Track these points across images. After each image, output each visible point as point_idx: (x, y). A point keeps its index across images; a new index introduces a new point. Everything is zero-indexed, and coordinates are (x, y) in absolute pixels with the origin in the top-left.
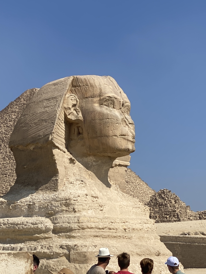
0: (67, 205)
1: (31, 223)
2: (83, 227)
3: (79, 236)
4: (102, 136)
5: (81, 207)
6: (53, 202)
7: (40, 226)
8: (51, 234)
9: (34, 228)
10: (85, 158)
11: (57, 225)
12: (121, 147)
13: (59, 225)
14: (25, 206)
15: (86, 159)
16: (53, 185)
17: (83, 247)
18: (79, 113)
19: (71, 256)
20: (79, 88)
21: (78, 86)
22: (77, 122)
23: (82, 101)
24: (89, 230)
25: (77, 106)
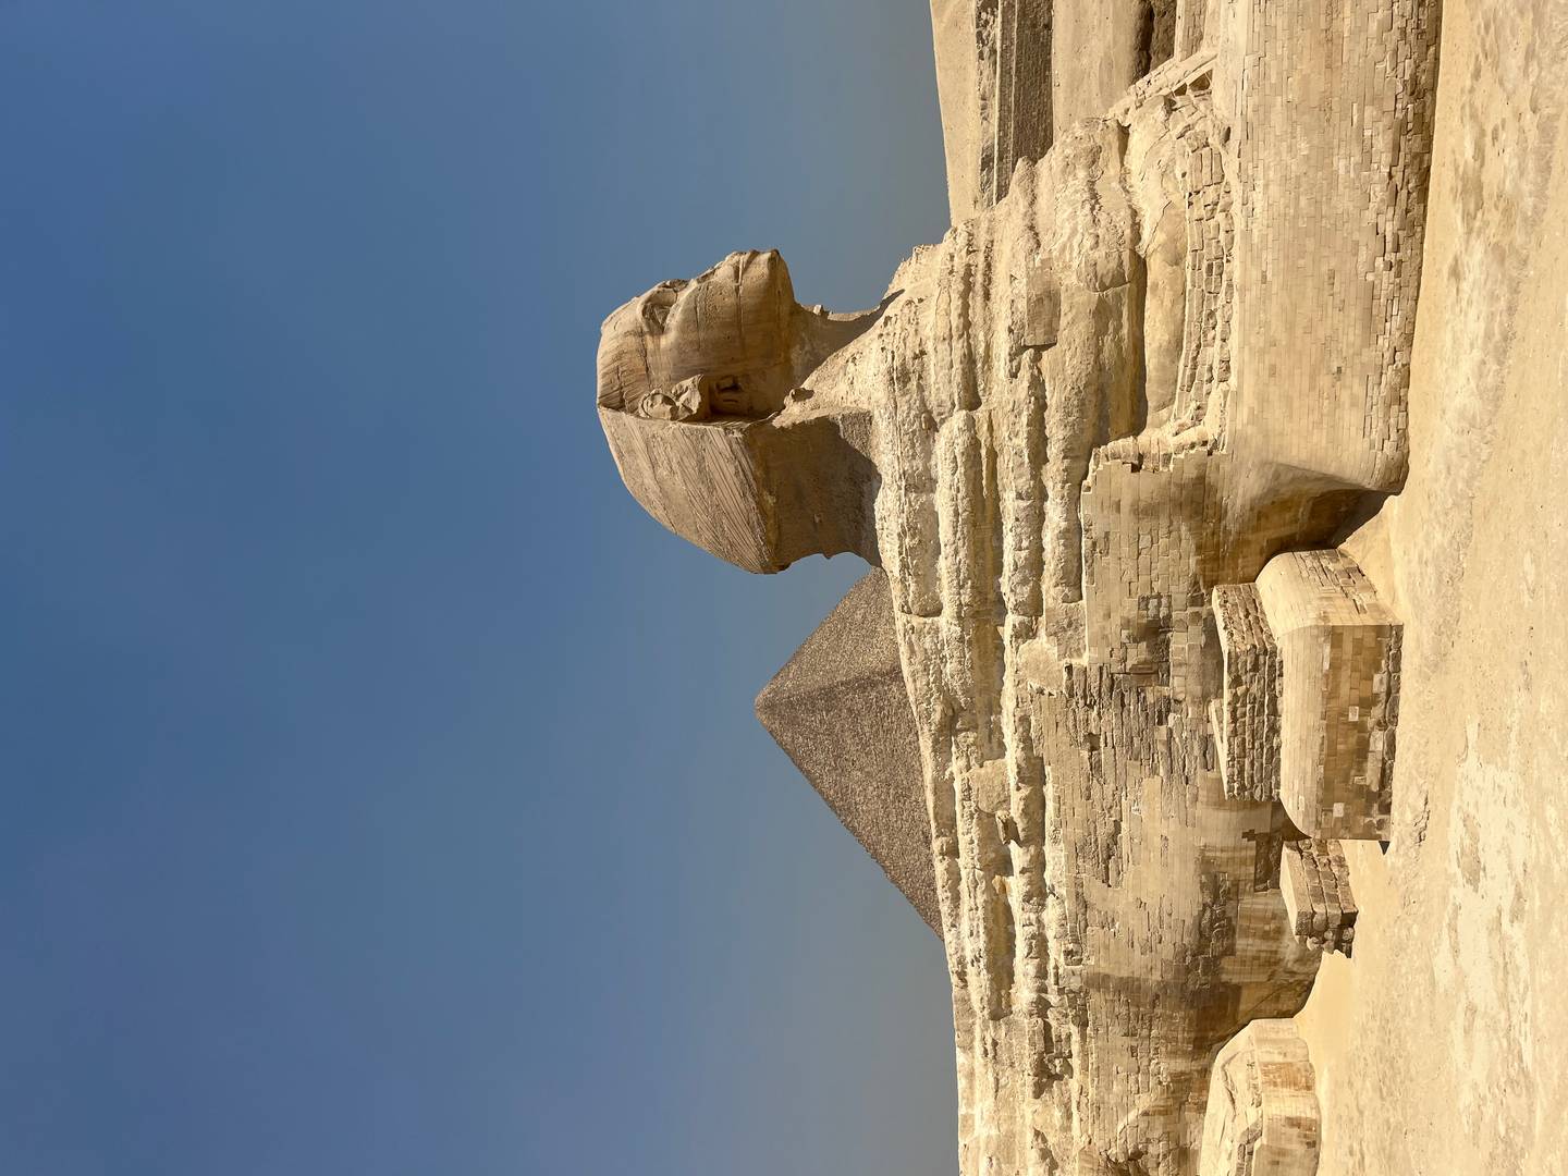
0: (904, 377)
1: (953, 474)
2: (961, 327)
3: (986, 335)
4: (739, 322)
5: (910, 339)
6: (899, 419)
7: (958, 450)
8: (980, 414)
9: (965, 464)
10: (795, 373)
11: (956, 397)
13: (956, 394)
14: (910, 502)
15: (798, 370)
16: (857, 426)
17: (1013, 309)
18: (684, 388)
19: (1039, 342)
20: (626, 390)
21: (622, 394)
22: (706, 390)
23: (656, 382)
24: (970, 311)
25: (668, 395)
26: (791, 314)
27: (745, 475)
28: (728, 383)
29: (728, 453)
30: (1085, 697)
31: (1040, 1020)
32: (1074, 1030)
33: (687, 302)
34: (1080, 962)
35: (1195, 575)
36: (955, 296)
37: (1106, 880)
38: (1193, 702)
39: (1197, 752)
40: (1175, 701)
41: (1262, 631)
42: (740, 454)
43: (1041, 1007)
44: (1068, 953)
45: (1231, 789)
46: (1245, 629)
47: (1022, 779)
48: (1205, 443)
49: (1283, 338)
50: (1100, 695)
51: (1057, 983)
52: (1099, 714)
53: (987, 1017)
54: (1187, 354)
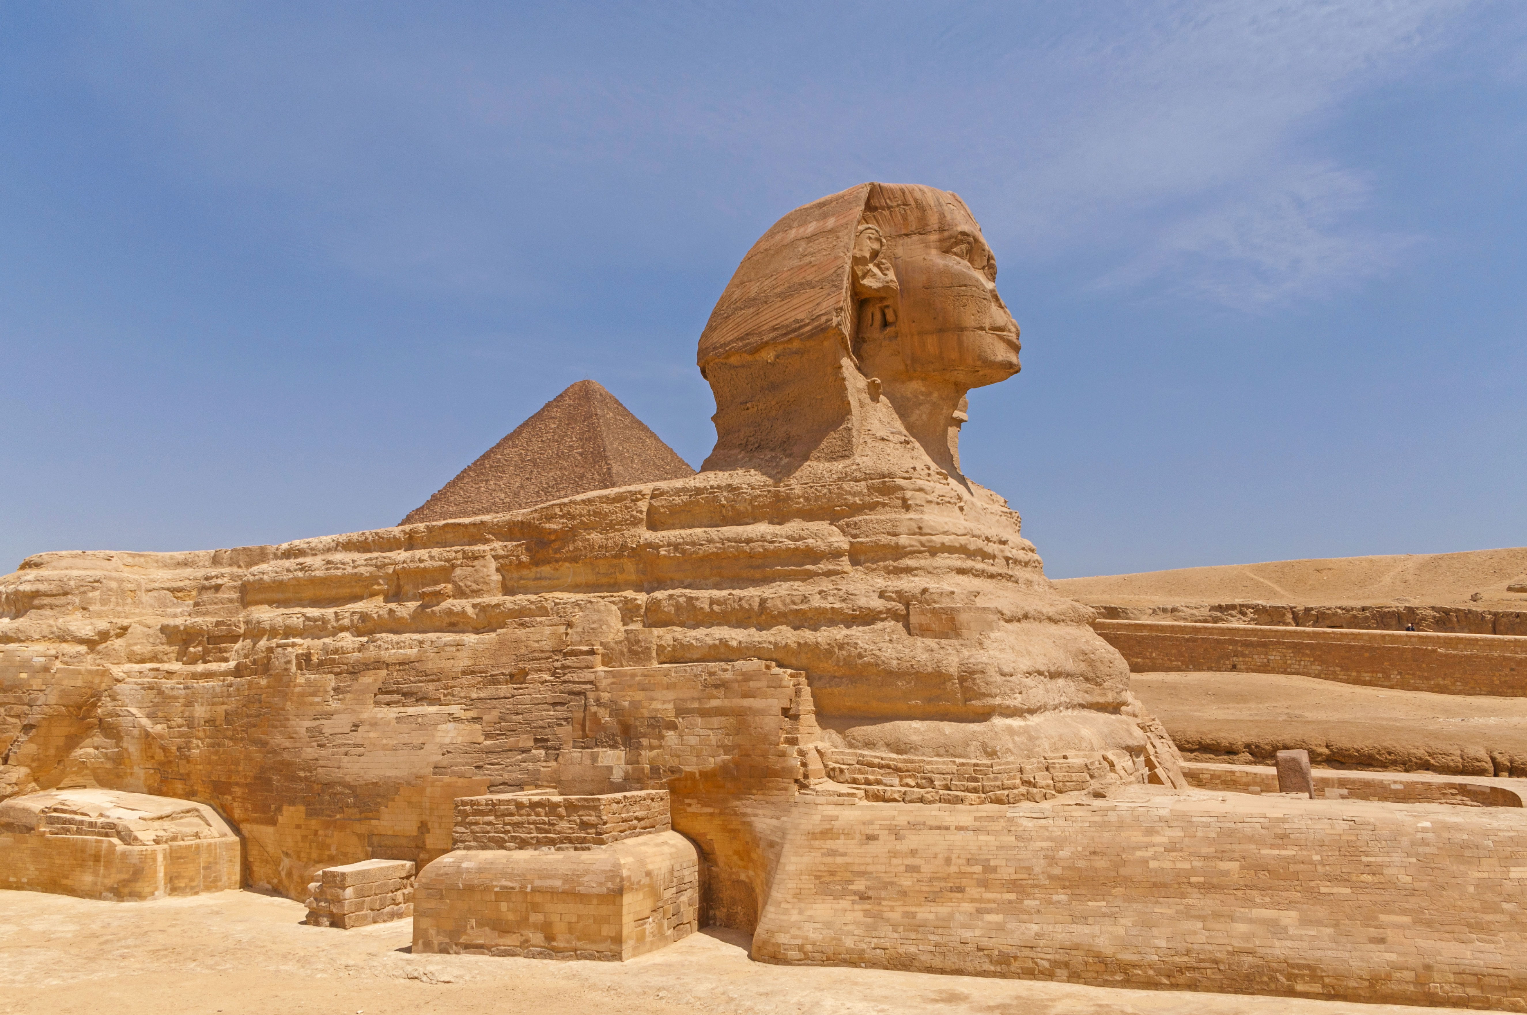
0: (885, 489)
1: (788, 537)
2: (932, 545)
3: (923, 569)
4: (949, 329)
5: (922, 495)
6: (845, 484)
7: (813, 543)
8: (845, 563)
9: (798, 548)
11: (861, 540)
12: (992, 358)
13: (865, 540)
14: (763, 495)
16: (839, 443)
17: (945, 595)
18: (887, 272)
19: (913, 620)
20: (886, 213)
21: (883, 209)
22: (882, 295)
23: (894, 243)
24: (946, 555)
25: (881, 255)
26: (956, 384)
27: (795, 330)
28: (890, 317)
29: (818, 312)
30: (563, 667)
31: (242, 631)
32: (232, 664)
33: (970, 278)
34: (299, 667)
35: (680, 771)
36: (963, 540)
37: (381, 691)
38: (555, 771)
39: (506, 776)
40: (558, 754)
41: (622, 832)
42: (816, 324)
43: (255, 632)
44: (307, 657)
45: (464, 803)
46: (623, 816)
47: (483, 609)
48: (806, 776)
49: (902, 846)
50: (565, 682)
51: (278, 646)
52: (546, 681)
53: (245, 579)
54: (894, 760)
